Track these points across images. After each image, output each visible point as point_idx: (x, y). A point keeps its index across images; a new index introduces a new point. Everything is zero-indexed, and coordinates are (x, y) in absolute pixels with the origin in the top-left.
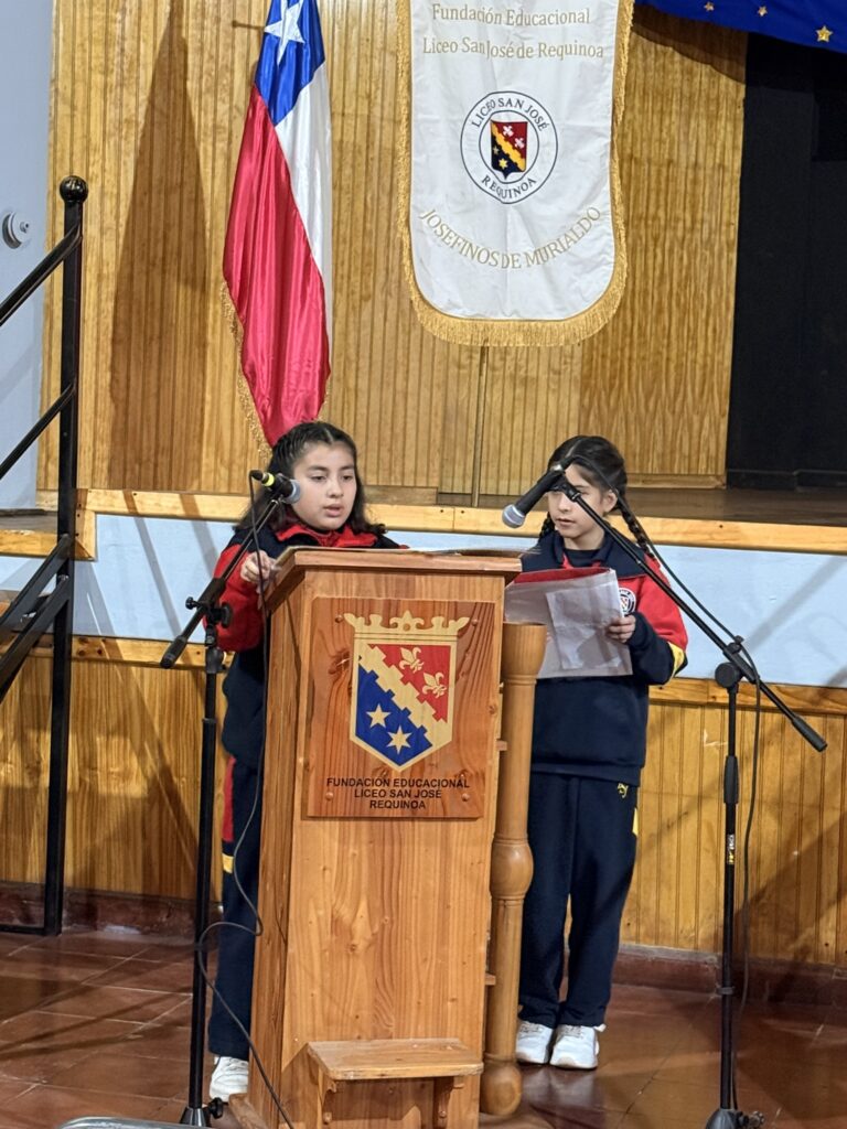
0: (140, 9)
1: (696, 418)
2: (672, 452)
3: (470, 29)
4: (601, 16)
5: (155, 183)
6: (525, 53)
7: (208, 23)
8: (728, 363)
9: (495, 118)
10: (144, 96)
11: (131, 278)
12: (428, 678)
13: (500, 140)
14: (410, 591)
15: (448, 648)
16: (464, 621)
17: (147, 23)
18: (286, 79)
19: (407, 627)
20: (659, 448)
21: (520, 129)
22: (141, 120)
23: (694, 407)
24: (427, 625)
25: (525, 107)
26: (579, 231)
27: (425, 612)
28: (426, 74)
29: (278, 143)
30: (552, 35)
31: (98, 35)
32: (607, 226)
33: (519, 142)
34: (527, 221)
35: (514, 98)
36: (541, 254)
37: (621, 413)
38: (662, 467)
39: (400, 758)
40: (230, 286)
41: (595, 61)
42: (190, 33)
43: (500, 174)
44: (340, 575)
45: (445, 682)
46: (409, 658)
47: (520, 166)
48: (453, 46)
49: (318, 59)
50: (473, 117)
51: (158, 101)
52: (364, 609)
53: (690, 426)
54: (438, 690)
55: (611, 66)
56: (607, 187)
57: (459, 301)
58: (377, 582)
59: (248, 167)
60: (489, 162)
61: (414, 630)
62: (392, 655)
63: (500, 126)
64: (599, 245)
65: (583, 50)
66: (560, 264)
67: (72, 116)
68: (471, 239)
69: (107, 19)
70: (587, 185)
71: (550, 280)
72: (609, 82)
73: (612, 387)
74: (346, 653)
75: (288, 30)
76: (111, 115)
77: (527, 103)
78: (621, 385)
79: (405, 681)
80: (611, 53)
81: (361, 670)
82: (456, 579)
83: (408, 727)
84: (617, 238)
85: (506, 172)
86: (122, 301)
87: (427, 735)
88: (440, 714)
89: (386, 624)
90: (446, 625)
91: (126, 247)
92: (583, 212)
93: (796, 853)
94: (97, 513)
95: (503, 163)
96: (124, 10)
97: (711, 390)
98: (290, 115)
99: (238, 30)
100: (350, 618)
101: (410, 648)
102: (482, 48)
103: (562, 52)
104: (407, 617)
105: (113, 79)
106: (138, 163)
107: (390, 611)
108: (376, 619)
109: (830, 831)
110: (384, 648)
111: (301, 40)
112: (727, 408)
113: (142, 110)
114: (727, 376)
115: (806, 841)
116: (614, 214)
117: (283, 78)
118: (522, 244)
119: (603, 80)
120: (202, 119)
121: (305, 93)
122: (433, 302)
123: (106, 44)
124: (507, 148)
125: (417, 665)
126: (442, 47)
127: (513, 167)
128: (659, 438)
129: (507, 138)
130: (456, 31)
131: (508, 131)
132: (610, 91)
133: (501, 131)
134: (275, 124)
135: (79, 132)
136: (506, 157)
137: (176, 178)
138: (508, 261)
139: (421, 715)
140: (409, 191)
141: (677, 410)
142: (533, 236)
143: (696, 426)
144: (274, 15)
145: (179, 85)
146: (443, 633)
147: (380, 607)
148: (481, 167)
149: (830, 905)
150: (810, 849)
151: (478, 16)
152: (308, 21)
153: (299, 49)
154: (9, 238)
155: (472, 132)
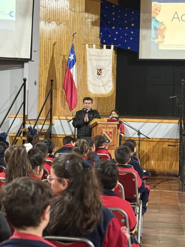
0: (49, 53)
1: (111, 104)
2: (107, 109)
3: (94, 57)
4: (110, 56)
5: (50, 76)
6: (101, 60)
7: (57, 55)
8: (115, 96)
9: (98, 68)
10: (49, 65)
11: (47, 88)
12: (110, 135)
13: (98, 71)
14: (108, 126)
15: (112, 132)
16: (113, 129)
17: (49, 55)
18: (72, 64)
19: (108, 130)
20: (105, 109)
21: (101, 70)
22: (49, 68)
23: (110, 103)
24: (110, 129)
25: (101, 67)
26: (108, 82)
27: (110, 128)
28: (89, 63)
29: (71, 72)
30: (104, 58)
31: (43, 57)
32: (112, 82)
33: (100, 71)
34: (102, 81)
35: (100, 66)
36: (103, 86)
37: (100, 103)
38: (106, 112)
39: (107, 143)
40: (64, 90)
41: (110, 61)
42: (55, 56)
43: (98, 75)
44: (101, 124)
45: (112, 135)
46: (108, 133)
47: (101, 74)
48: (92, 59)
49: (76, 61)
50: (95, 68)
51: (51, 65)
52: (104, 128)
53: (110, 106)
54: (111, 136)
55: (112, 62)
56: (112, 77)
57: (93, 91)
58: (105, 125)
59: (67, 75)
60: (97, 74)
61: (109, 130)
62: (107, 132)
63: (98, 69)
64: (111, 84)
65: (108, 60)
66: (106, 86)
67: (40, 67)
68: (95, 84)
69: (44, 55)
70: (109, 77)
71: (105, 89)
72: (112, 64)
73: (98, 100)
74: (102, 132)
75: (72, 57)
76: (45, 67)
77: (101, 66)
78: (100, 100)
79: (108, 135)
80: (112, 60)
81: (104, 134)
82: (112, 125)
83: (108, 140)
84: (113, 83)
85: (99, 75)
86: (46, 91)
87: (110, 141)
88: (111, 138)
89: (106, 129)
90: (112, 129)
91: (47, 84)
92: (109, 80)
93: (141, 157)
94: (54, 119)
95: (99, 74)
96: (47, 53)
97: (113, 100)
98: (72, 68)
99: (61, 55)
100: (102, 129)
101: (108, 132)
102: (96, 60)
103: (106, 60)
104: (108, 129)
105: (45, 62)
106: (48, 73)
107: (106, 128)
108: (105, 129)
109: (145, 154)
110: (106, 132)
111: (74, 59)
112: (115, 103)
113: (49, 66)
114: (115, 98)
115: (142, 156)
116: (113, 80)
117: (71, 64)
118: (101, 84)
119: (111, 63)
120: (56, 67)
121: (74, 66)
122: (90, 92)
123: (44, 58)
124: (99, 72)
125: (109, 134)
126: (91, 60)
127: (100, 74)
128: (105, 107)
129: (99, 71)
130: (92, 57)
131: (99, 70)
132: (112, 65)
133: (98, 70)
134: (70, 69)
135: (41, 70)
136: (99, 73)
137: (53, 75)
138: (100, 86)
139: (109, 139)
140: (87, 78)
141: (108, 103)
142: (102, 83)
143: (111, 105)
144: (70, 56)
145: (53, 63)
146: (111, 130)
147: (105, 128)
149: (145, 163)
150: (143, 157)
151: (95, 56)
152: (74, 57)
153: (73, 60)
154: (35, 84)
155: (95, 70)
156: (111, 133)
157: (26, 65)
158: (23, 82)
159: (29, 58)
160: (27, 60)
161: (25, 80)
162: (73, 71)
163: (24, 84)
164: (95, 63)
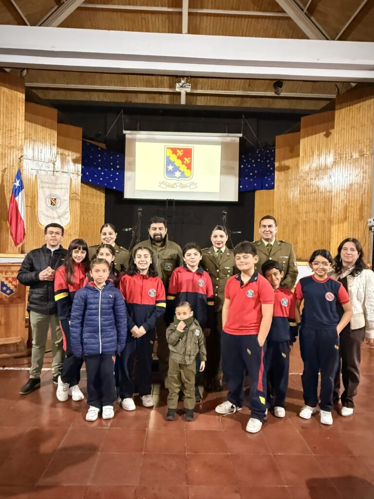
3: (47, 185)
12: (13, 282)
14: (10, 269)
19: (9, 274)
21: (55, 199)
24: (13, 274)
25: (56, 196)
26: (65, 214)
27: (13, 272)
28: (40, 191)
30: (60, 186)
32: (69, 213)
33: (55, 201)
34: (57, 212)
35: (54, 195)
36: (59, 217)
39: (9, 294)
40: (8, 221)
41: (66, 190)
42: (5, 184)
43: (52, 206)
45: (16, 282)
49: (22, 188)
50: (48, 197)
52: (2, 272)
54: (15, 284)
56: (69, 208)
61: (11, 275)
63: (52, 199)
64: (68, 216)
66: (62, 219)
70: (66, 207)
75: (17, 184)
79: (9, 283)
80: (69, 189)
81: (1, 281)
83: (10, 290)
87: (13, 291)
88: (16, 287)
89: (6, 274)
92: (65, 211)
98: (18, 196)
101: (10, 277)
102: (49, 188)
103: (61, 189)
107: (6, 272)
108: (4, 273)
117: (17, 191)
120: (7, 196)
121: (20, 193)
122: (42, 224)
124: (53, 202)
125: (11, 280)
126: (42, 187)
127: (54, 205)
130: (44, 185)
134: (16, 198)
138: (54, 218)
139: (12, 288)
140: (37, 208)
144: (15, 182)
145: (3, 192)
148: (49, 205)
152: (21, 183)
153: (19, 187)
162: (20, 199)
164: (47, 192)
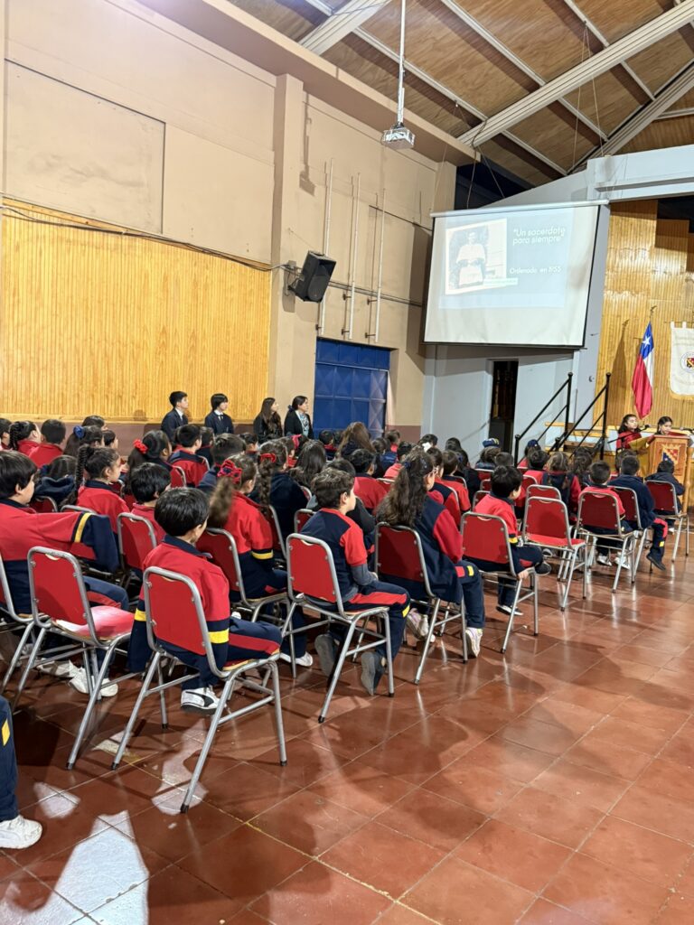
0: (616, 337)
5: (617, 368)
7: (629, 338)
9: (688, 357)
10: (616, 352)
13: (688, 361)
15: (678, 450)
16: (680, 446)
17: (617, 339)
18: (646, 351)
21: (692, 359)
22: (615, 357)
24: (675, 446)
28: (674, 349)
29: (644, 363)
31: (608, 342)
40: (633, 388)
42: (625, 340)
43: (688, 368)
45: (677, 455)
46: (672, 451)
48: (680, 344)
49: (652, 347)
50: (683, 357)
52: (665, 444)
57: (679, 391)
59: (638, 367)
60: (686, 365)
63: (689, 359)
67: (602, 357)
68: (682, 380)
69: (609, 339)
75: (647, 342)
76: (609, 356)
79: (671, 454)
81: (664, 452)
83: (671, 461)
88: (676, 459)
90: (677, 446)
95: (689, 365)
96: (613, 337)
99: (635, 339)
100: (662, 444)
101: (672, 449)
104: (671, 445)
105: (610, 350)
106: (614, 365)
107: (669, 444)
108: (667, 445)
111: (649, 344)
113: (615, 355)
120: (627, 356)
121: (650, 354)
122: (674, 392)
123: (609, 344)
124: (690, 362)
127: (691, 366)
134: (644, 359)
135: (602, 360)
137: (621, 367)
138: (690, 384)
139: (673, 460)
140: (669, 371)
144: (644, 339)
145: (623, 350)
146: (677, 448)
151: (685, 338)
152: (652, 341)
154: (590, 381)
155: (683, 360)
156: (676, 451)
157: (576, 354)
158: (568, 378)
159: (581, 344)
160: (577, 348)
161: (570, 375)
162: (649, 361)
163: (569, 381)
164: (684, 350)
